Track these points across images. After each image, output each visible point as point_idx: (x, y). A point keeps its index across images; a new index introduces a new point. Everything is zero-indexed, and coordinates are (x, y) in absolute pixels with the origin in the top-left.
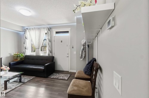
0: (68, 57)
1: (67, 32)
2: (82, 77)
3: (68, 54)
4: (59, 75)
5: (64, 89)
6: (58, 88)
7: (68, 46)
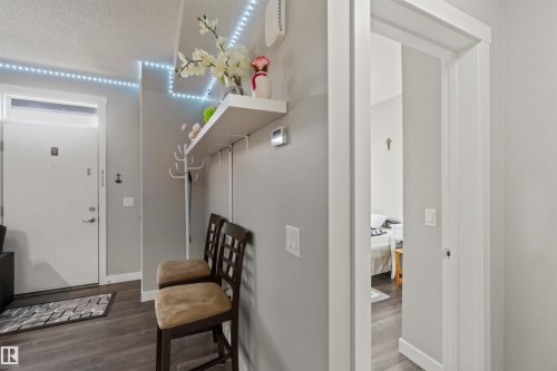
0: (93, 221)
1: (90, 110)
2: (184, 278)
3: (92, 209)
4: (48, 309)
5: (98, 351)
6: (69, 359)
7: (94, 172)
